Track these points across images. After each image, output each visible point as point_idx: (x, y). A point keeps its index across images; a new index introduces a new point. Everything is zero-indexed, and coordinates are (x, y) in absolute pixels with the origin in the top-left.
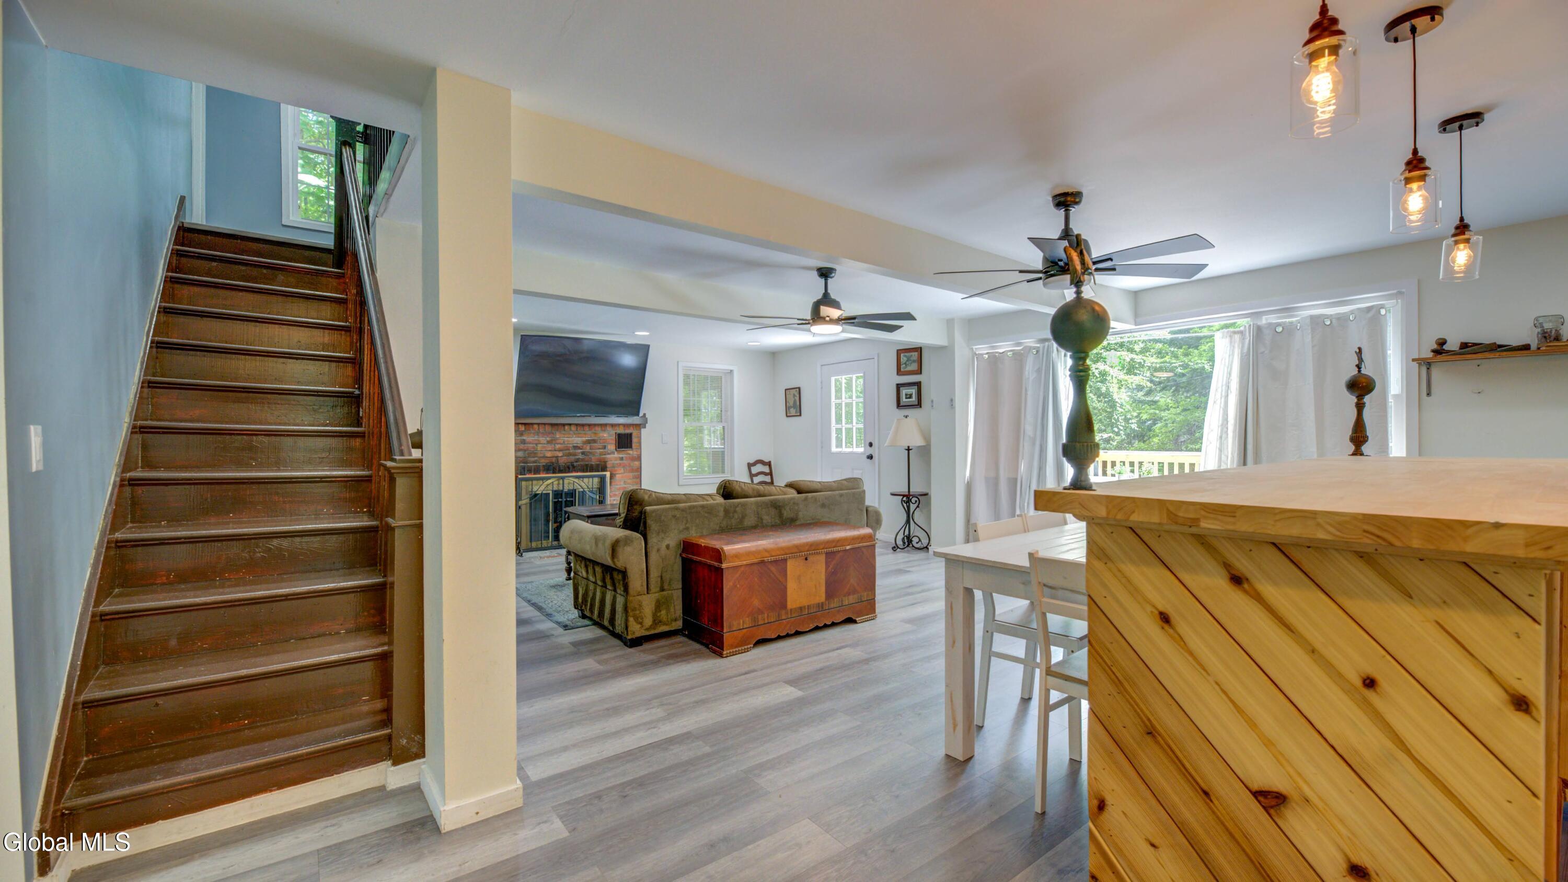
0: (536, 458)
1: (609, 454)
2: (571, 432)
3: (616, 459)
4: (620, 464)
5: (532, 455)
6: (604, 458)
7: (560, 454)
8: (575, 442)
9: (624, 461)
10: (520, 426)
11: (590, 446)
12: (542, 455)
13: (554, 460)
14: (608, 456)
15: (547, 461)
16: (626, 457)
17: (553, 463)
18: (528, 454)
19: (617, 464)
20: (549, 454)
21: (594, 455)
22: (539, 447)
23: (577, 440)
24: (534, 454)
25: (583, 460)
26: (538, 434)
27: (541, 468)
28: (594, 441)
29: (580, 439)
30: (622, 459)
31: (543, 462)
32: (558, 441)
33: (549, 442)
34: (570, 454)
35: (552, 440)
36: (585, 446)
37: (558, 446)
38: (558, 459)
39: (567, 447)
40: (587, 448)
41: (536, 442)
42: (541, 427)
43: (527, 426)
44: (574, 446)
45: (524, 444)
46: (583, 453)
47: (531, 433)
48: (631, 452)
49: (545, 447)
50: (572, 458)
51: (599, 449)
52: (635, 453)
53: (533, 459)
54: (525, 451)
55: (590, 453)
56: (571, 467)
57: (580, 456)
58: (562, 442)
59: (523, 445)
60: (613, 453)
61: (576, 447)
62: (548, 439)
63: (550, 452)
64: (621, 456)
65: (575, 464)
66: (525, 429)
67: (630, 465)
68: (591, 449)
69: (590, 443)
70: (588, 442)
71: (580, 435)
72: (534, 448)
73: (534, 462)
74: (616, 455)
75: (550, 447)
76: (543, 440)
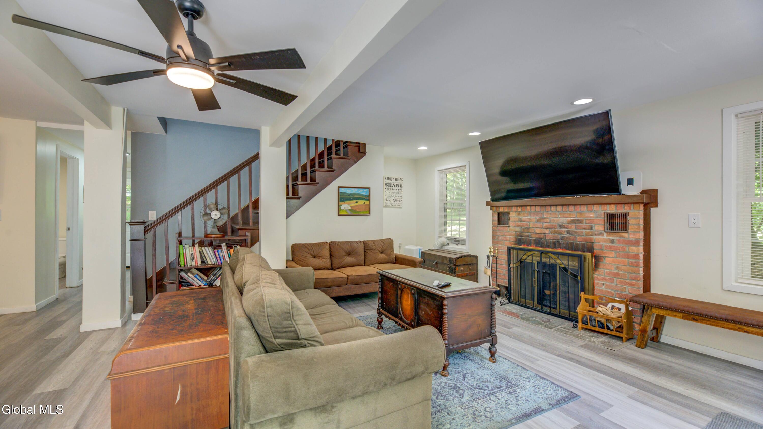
0: (529, 234)
1: (596, 235)
2: (557, 213)
3: (605, 241)
4: (611, 247)
5: (526, 231)
6: (591, 239)
7: (547, 231)
8: (560, 221)
9: (616, 245)
10: (518, 207)
11: (576, 226)
12: (533, 231)
13: (542, 236)
14: (595, 237)
15: (537, 236)
16: (619, 240)
17: (541, 239)
18: (523, 229)
19: (606, 246)
20: (538, 231)
21: (579, 235)
22: (531, 225)
23: (563, 220)
24: (527, 229)
25: (567, 238)
26: (530, 214)
27: (532, 242)
28: (580, 221)
29: (565, 218)
30: (613, 241)
31: (534, 237)
32: (545, 220)
33: (538, 221)
34: (556, 232)
35: (540, 219)
36: (570, 225)
37: (545, 225)
38: (545, 236)
39: (552, 225)
40: (573, 227)
41: (528, 220)
42: (532, 207)
43: (523, 208)
44: (559, 225)
45: (521, 221)
46: (568, 232)
47: (525, 213)
48: (626, 235)
49: (535, 225)
50: (558, 236)
51: (585, 229)
52: (632, 236)
53: (526, 234)
54: (521, 227)
55: (576, 232)
56: (557, 243)
57: (566, 235)
58: (549, 221)
59: (520, 223)
60: (601, 234)
61: (561, 226)
62: (538, 218)
63: (539, 229)
64: (611, 238)
65: (560, 242)
66: (521, 209)
67: (624, 249)
68: (576, 228)
69: (575, 223)
70: (573, 222)
71: (565, 215)
72: (527, 225)
73: (528, 236)
74: (605, 236)
75: (539, 225)
76: (534, 219)
